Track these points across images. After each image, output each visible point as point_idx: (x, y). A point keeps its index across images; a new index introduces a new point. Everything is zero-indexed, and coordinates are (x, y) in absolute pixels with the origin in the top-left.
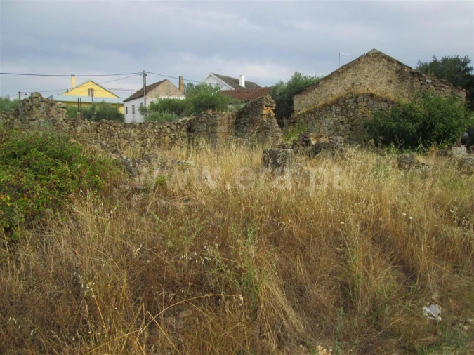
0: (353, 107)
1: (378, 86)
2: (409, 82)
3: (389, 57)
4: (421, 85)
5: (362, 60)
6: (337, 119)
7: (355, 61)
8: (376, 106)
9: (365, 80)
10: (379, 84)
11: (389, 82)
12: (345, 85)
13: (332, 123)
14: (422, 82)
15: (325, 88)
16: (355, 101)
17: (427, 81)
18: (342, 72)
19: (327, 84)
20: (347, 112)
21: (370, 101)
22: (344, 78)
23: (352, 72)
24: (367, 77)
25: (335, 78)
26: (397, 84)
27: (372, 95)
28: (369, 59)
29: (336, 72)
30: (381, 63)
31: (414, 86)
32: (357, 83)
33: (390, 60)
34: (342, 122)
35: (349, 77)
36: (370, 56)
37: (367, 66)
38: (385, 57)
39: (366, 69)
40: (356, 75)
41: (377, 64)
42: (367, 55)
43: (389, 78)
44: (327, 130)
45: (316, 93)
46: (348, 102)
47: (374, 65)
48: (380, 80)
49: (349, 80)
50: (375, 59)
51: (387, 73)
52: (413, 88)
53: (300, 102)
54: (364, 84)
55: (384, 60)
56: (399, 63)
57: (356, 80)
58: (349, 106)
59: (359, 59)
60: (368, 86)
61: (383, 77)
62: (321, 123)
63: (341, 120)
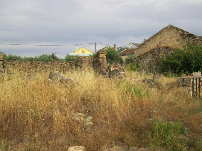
0: (158, 53)
1: (172, 42)
2: (187, 40)
3: (177, 28)
4: (194, 40)
5: (164, 30)
6: (150, 59)
7: (160, 31)
8: (169, 52)
9: (166, 40)
10: (172, 41)
11: (177, 40)
12: (156, 43)
13: (148, 62)
14: (194, 39)
15: (148, 45)
16: (159, 51)
17: (196, 38)
18: (155, 37)
19: (148, 43)
20: (155, 56)
21: (166, 50)
22: (156, 40)
23: (159, 36)
24: (166, 38)
25: (152, 40)
26: (181, 41)
27: (167, 47)
28: (167, 30)
29: (152, 37)
30: (173, 31)
31: (190, 41)
32: (162, 42)
33: (177, 29)
34: (153, 61)
35: (158, 39)
36: (168, 28)
37: (166, 33)
38: (175, 28)
39: (166, 35)
40: (161, 38)
41: (171, 32)
42: (167, 28)
43: (177, 38)
44: (146, 65)
45: (144, 48)
46: (155, 51)
47: (169, 32)
48: (173, 40)
49: (158, 41)
50: (170, 29)
51: (176, 36)
52: (189, 42)
53: (137, 52)
54: (165, 42)
55: (175, 29)
56: (182, 30)
57: (161, 40)
58: (156, 53)
59: (162, 30)
60: (167, 43)
61: (174, 38)
62: (143, 62)
63: (152, 60)
